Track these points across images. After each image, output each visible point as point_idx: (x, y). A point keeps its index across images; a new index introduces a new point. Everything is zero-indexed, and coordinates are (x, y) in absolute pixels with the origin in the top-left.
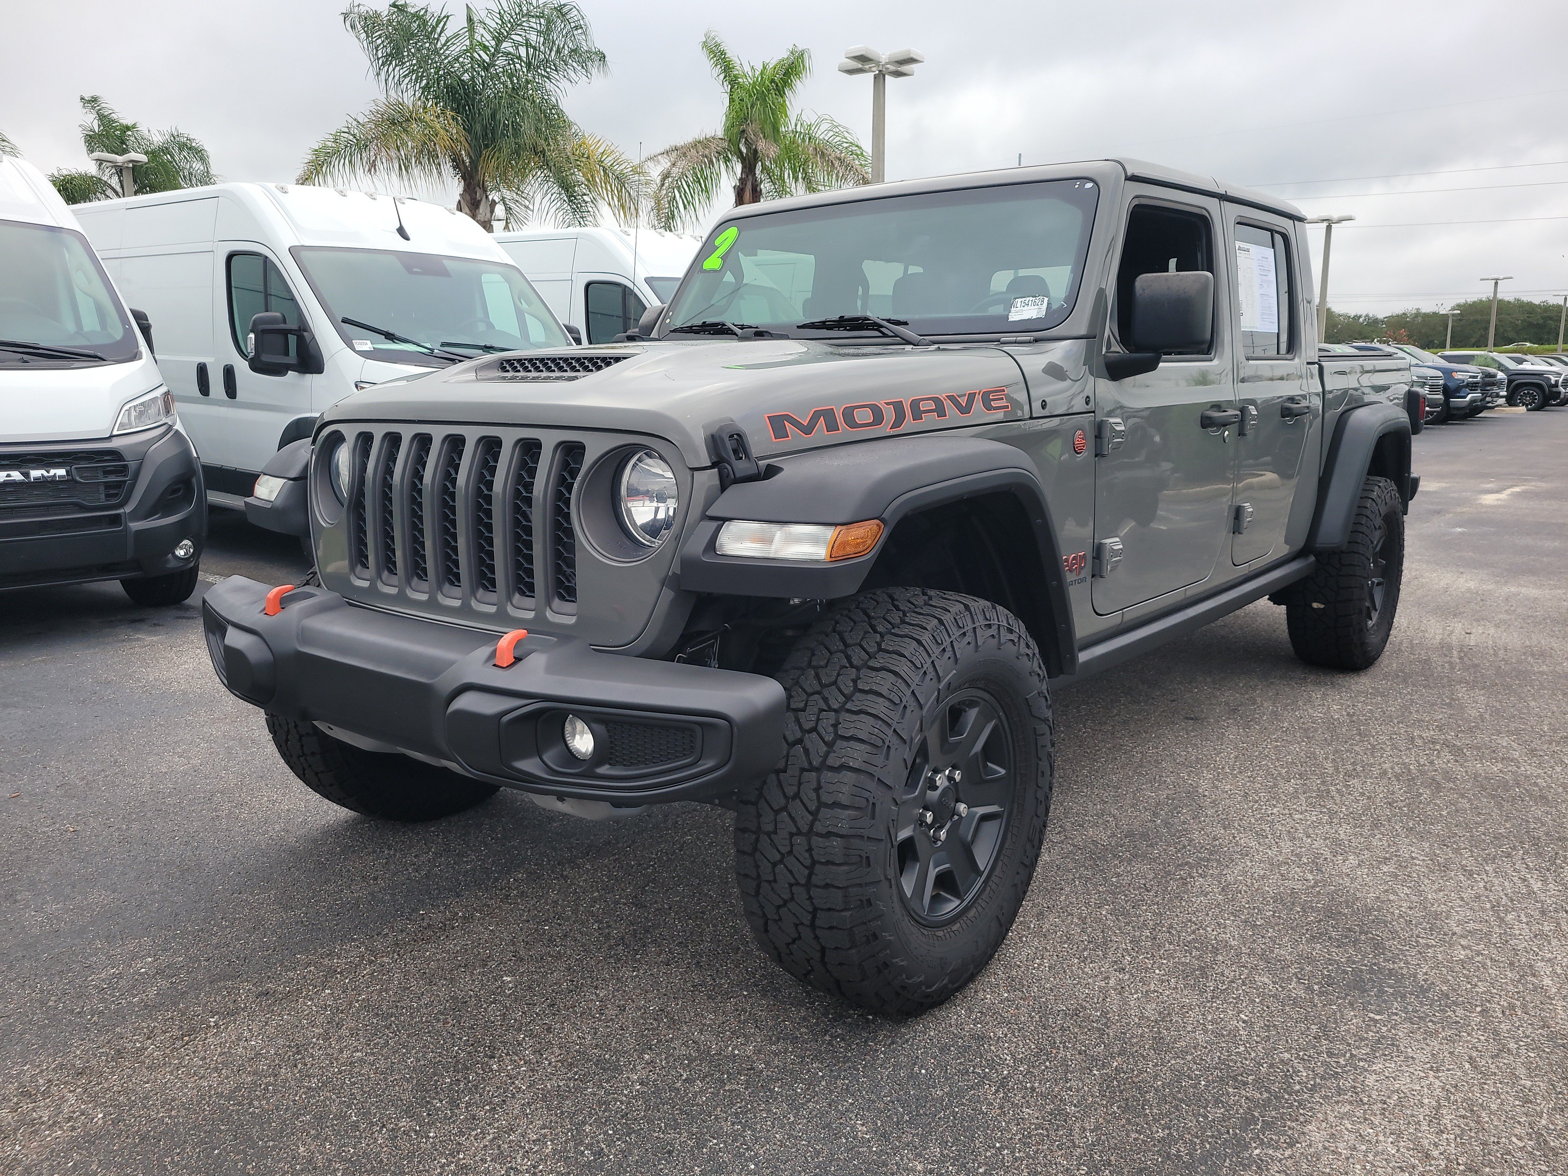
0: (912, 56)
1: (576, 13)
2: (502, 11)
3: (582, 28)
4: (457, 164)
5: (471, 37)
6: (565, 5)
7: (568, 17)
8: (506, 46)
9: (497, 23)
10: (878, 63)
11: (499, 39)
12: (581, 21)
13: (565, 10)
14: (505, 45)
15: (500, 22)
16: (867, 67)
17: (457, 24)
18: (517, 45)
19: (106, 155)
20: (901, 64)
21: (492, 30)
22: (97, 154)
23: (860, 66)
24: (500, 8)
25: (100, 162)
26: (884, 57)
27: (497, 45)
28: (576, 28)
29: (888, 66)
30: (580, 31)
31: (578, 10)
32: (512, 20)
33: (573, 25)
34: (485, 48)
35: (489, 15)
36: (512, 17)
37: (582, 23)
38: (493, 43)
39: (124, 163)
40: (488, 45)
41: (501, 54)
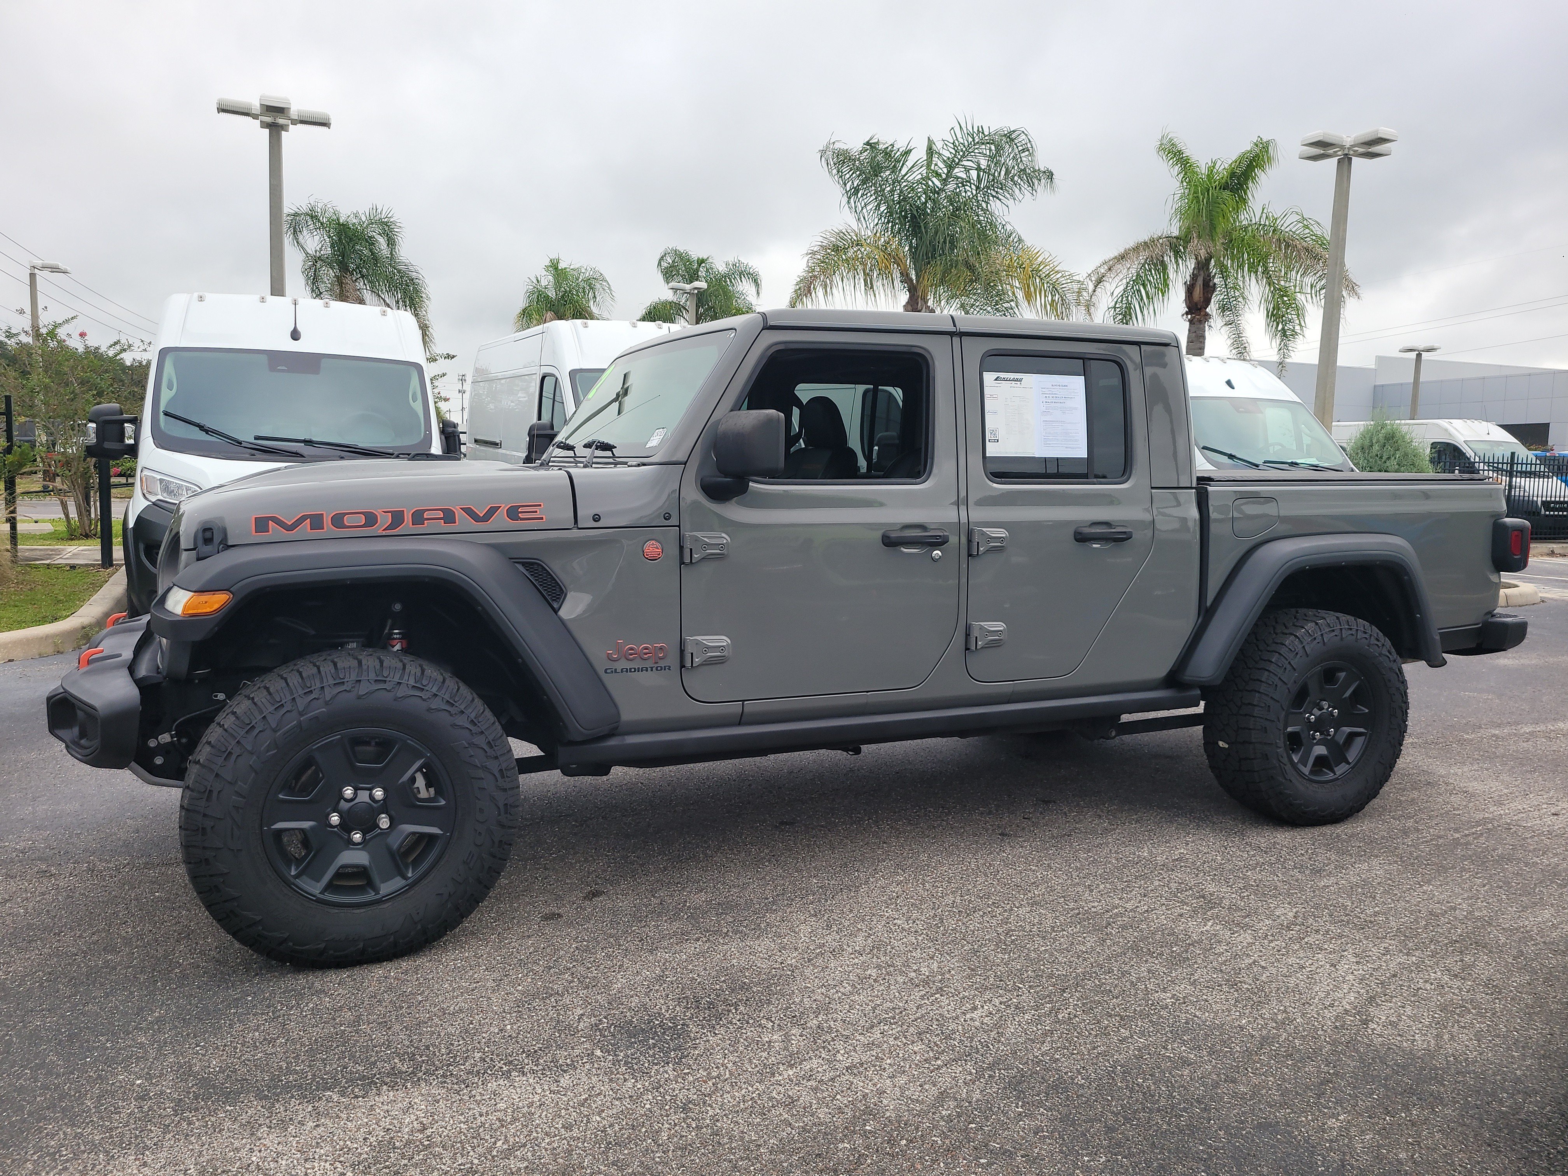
0: (1380, 136)
1: (1024, 137)
2: (956, 142)
3: (1028, 150)
4: (905, 278)
5: (928, 166)
6: (1014, 131)
7: (1016, 141)
8: (959, 172)
9: (951, 153)
10: (1342, 147)
11: (951, 166)
12: (1029, 144)
13: (1013, 136)
14: (956, 170)
15: (954, 152)
16: (1331, 151)
17: (919, 154)
18: (967, 170)
19: (682, 285)
20: (1371, 145)
21: (945, 159)
22: (673, 284)
23: (1322, 152)
24: (955, 139)
25: (675, 290)
26: (1349, 139)
27: (948, 172)
28: (1023, 151)
29: (1356, 149)
30: (1027, 153)
31: (1026, 135)
32: (964, 149)
33: (1020, 148)
34: (938, 175)
35: (945, 147)
36: (964, 146)
37: (1029, 145)
38: (945, 171)
39: (691, 290)
40: (940, 171)
41: (952, 179)
